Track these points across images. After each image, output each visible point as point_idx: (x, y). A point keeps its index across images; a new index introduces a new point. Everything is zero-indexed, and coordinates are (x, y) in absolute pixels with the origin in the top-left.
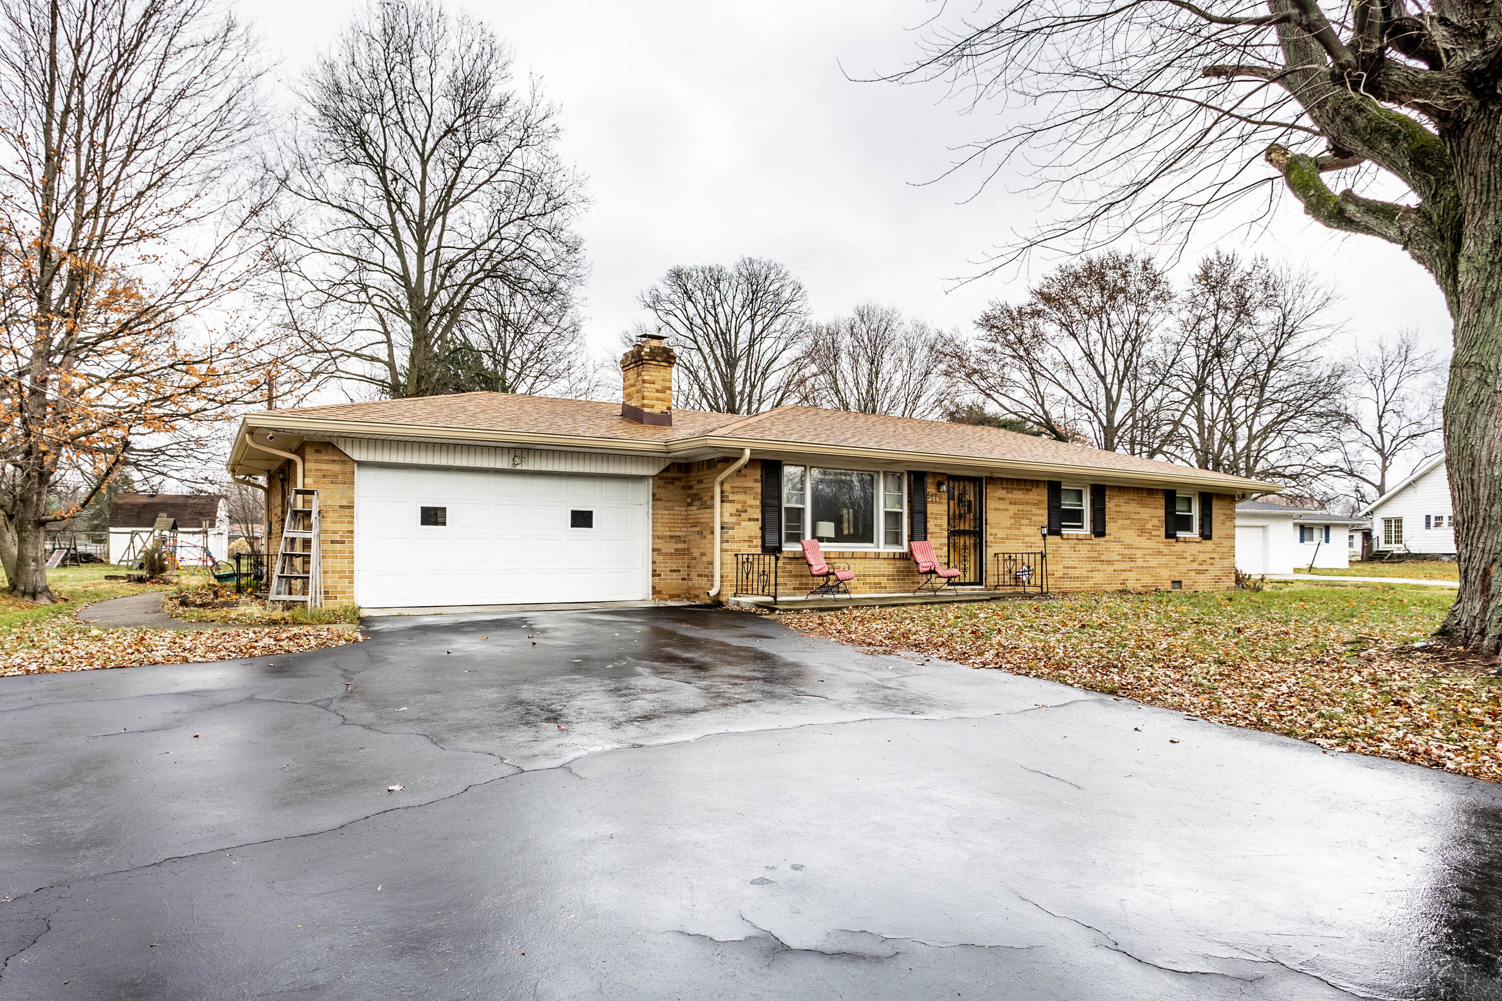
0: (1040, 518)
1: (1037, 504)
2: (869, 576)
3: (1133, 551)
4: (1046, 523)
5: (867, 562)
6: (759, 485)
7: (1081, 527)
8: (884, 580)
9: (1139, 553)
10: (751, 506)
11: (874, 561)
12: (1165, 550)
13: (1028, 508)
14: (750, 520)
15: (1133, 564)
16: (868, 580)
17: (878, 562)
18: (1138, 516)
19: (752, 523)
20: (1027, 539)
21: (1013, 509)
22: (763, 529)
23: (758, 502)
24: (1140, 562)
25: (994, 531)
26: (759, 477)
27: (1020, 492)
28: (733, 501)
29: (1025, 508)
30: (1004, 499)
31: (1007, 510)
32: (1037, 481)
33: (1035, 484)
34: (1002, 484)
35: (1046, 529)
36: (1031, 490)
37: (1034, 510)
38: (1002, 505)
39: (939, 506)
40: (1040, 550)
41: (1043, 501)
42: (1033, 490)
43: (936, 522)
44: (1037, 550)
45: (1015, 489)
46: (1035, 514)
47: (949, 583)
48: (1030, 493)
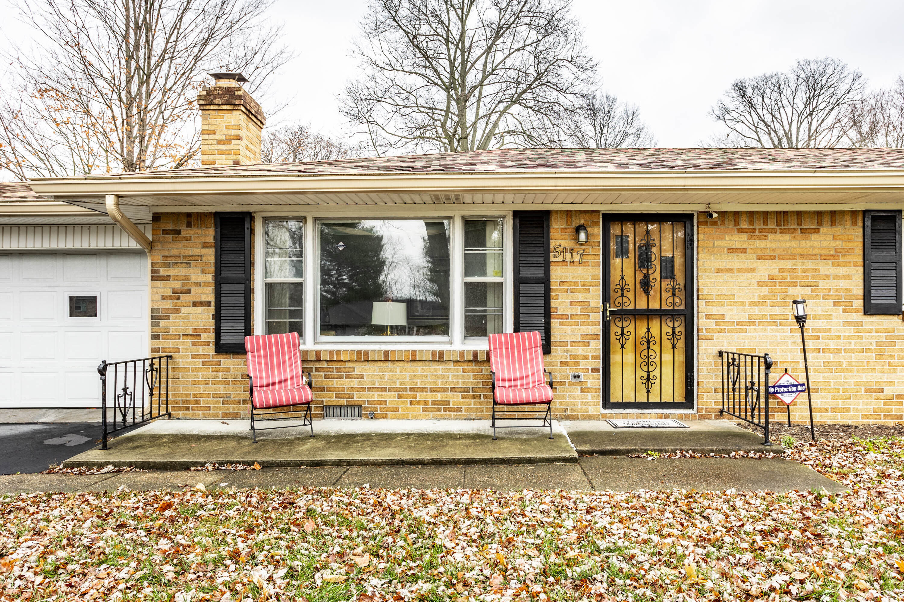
0: (843, 284)
1: (833, 257)
2: (423, 390)
4: (859, 291)
5: (419, 368)
6: (211, 252)
8: (455, 399)
10: (198, 284)
11: (433, 366)
13: (810, 264)
14: (195, 304)
16: (420, 397)
17: (441, 367)
19: (198, 309)
21: (767, 268)
22: (217, 317)
23: (210, 278)
25: (715, 310)
26: (211, 240)
27: (787, 236)
28: (166, 278)
29: (799, 264)
30: (744, 251)
31: (752, 270)
32: (833, 213)
33: (826, 219)
34: (737, 223)
35: (859, 304)
36: (816, 231)
37: (826, 268)
38: (737, 262)
39: (580, 270)
40: (842, 344)
41: (849, 251)
42: (823, 230)
43: (571, 297)
44: (832, 345)
45: (773, 231)
46: (827, 277)
47: (607, 403)
48: (814, 236)
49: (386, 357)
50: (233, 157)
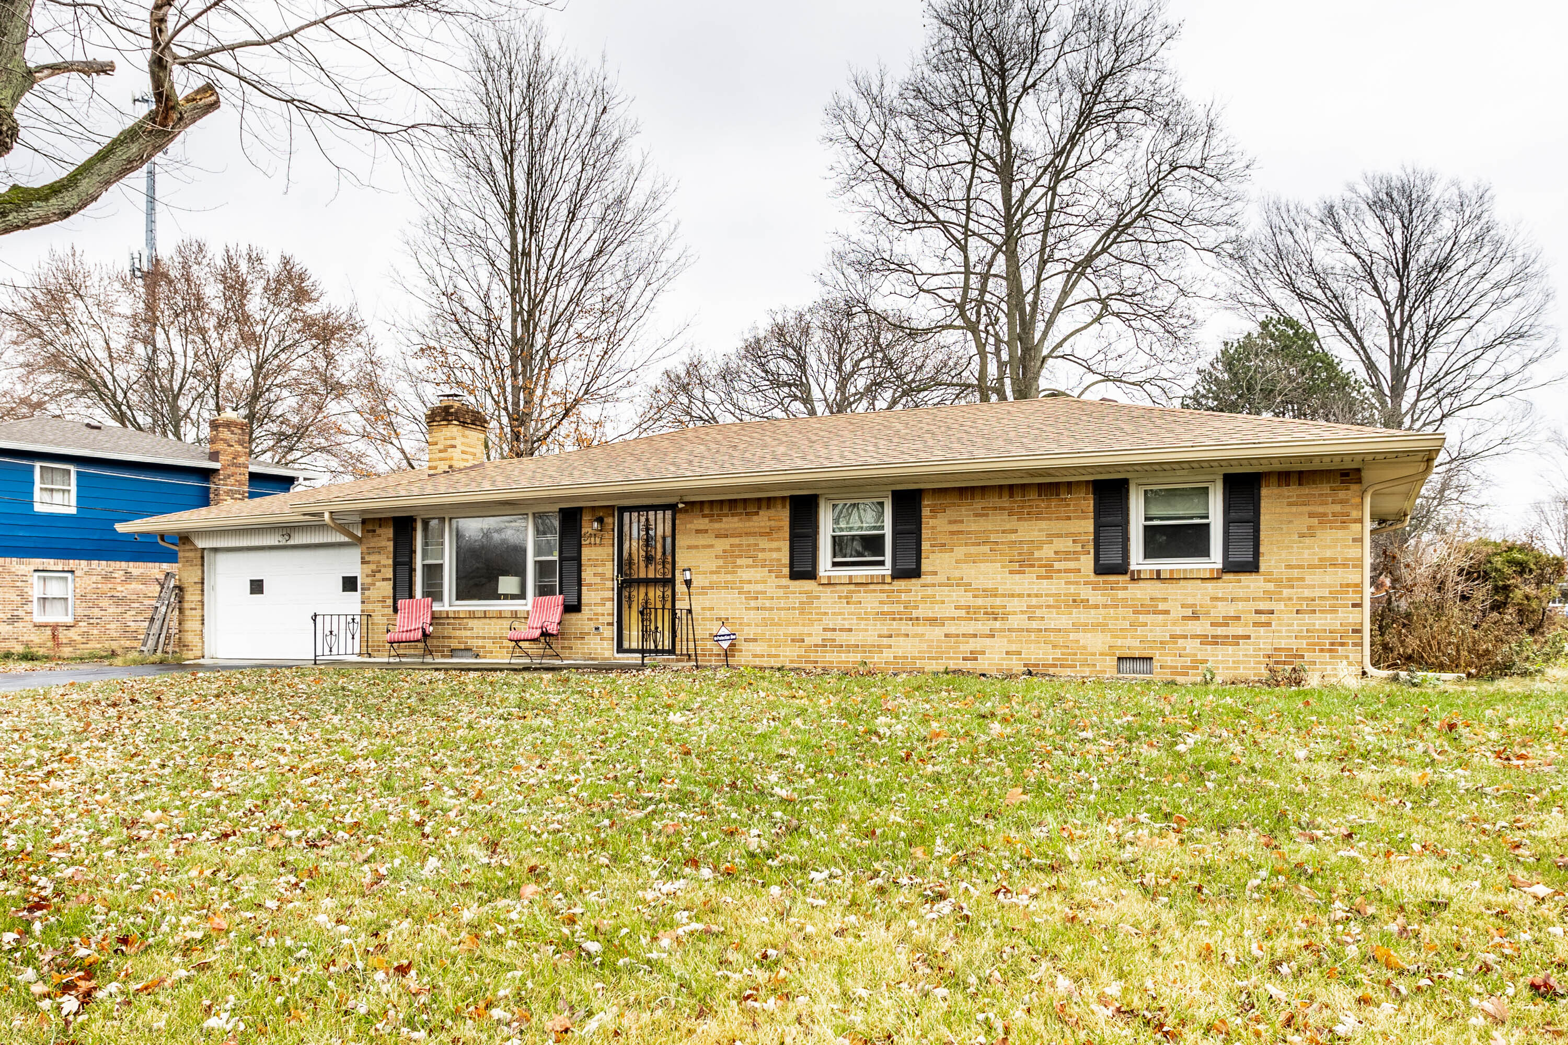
0: (775, 555)
1: (768, 534)
3: (998, 601)
4: (788, 560)
5: (504, 623)
6: (391, 544)
7: (882, 563)
9: (1014, 604)
10: (385, 566)
12: (1096, 597)
13: (752, 540)
14: (383, 580)
15: (998, 625)
16: (505, 643)
18: (1013, 537)
19: (385, 583)
20: (747, 587)
21: (722, 545)
22: (394, 588)
23: (391, 562)
24: (1015, 621)
26: (391, 536)
27: (736, 519)
28: (368, 562)
29: (745, 541)
30: (706, 531)
31: (712, 546)
32: (769, 499)
33: (764, 504)
34: (702, 510)
35: (786, 571)
36: (757, 513)
37: (764, 543)
38: (701, 540)
39: (599, 550)
40: (775, 603)
41: (780, 528)
42: (761, 513)
43: (595, 570)
44: (768, 604)
45: (726, 515)
46: (764, 550)
47: (620, 649)
48: (755, 518)
49: (485, 616)
50: (448, 463)
